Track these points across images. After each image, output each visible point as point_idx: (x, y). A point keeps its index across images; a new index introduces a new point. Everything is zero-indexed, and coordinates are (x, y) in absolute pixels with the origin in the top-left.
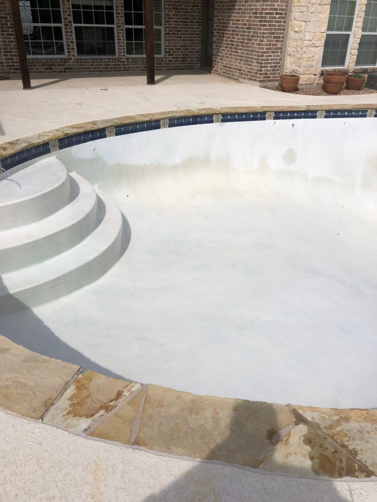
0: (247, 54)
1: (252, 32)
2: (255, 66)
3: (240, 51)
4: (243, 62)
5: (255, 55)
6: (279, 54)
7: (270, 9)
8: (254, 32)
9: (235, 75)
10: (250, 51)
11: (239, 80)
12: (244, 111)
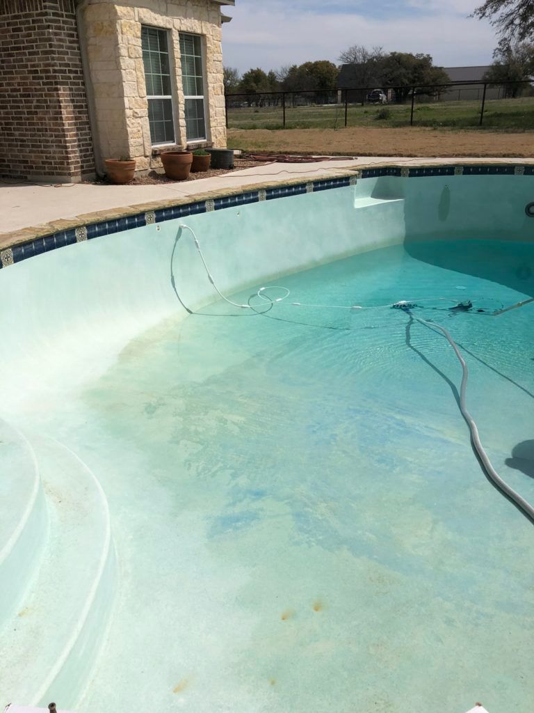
0: (32, 135)
1: (35, 101)
2: (55, 152)
3: (17, 133)
4: (27, 149)
5: (51, 136)
6: (87, 131)
7: (61, 65)
8: (38, 101)
9: (17, 171)
10: (39, 130)
11: (26, 177)
12: (116, 215)
